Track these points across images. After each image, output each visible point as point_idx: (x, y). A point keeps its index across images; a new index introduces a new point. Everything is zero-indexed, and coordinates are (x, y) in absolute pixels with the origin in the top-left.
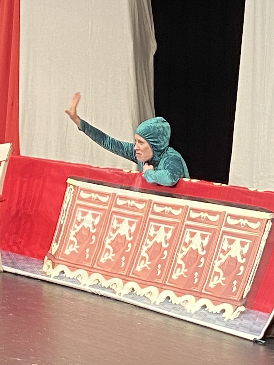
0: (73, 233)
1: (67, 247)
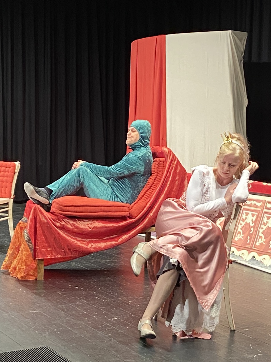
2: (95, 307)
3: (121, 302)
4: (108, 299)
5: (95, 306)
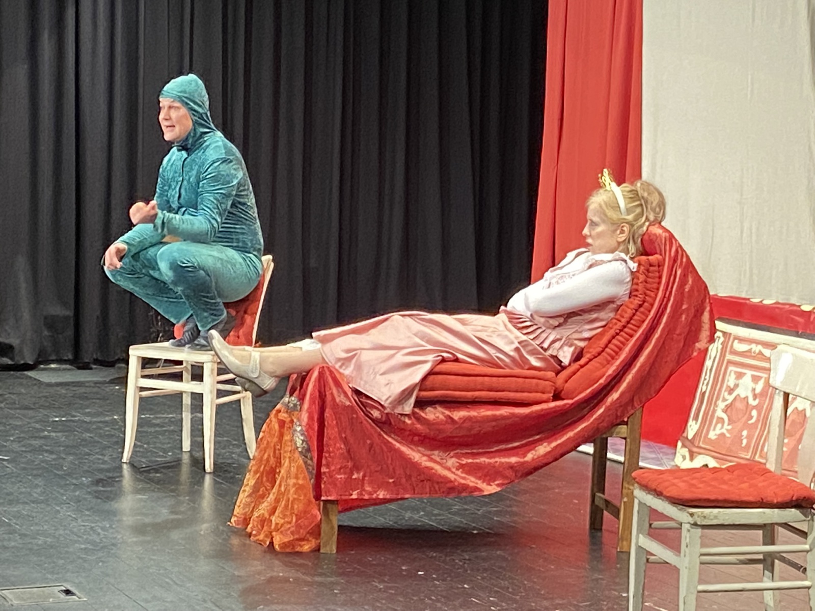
0: (721, 405)
1: (712, 428)
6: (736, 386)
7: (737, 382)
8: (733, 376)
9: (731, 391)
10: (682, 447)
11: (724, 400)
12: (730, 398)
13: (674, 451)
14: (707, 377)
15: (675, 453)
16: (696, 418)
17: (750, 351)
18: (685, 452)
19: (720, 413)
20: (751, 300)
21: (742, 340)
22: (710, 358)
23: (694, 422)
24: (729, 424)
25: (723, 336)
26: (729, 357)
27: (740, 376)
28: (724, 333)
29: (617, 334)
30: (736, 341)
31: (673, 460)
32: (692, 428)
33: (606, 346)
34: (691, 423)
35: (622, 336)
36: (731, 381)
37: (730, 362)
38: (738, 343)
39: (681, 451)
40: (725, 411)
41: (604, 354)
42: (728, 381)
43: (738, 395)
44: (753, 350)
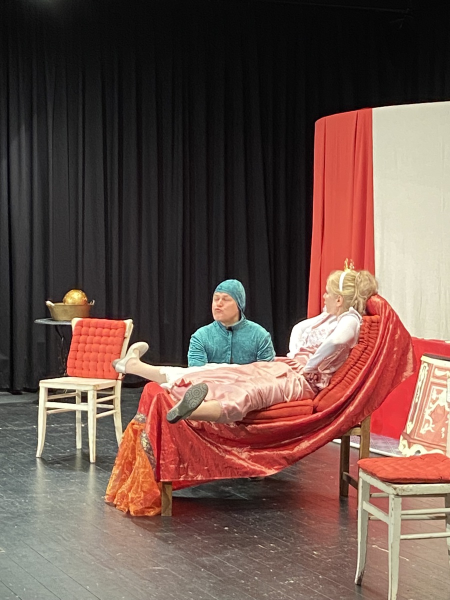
1: (422, 427)
2: (256, 562)
3: (299, 554)
4: (279, 548)
5: (257, 560)
6: (437, 399)
7: (438, 396)
8: (435, 392)
9: (434, 402)
10: (403, 439)
11: (430, 408)
12: (433, 407)
13: (398, 442)
14: (418, 393)
15: (399, 443)
16: (412, 421)
17: (445, 376)
18: (405, 442)
19: (427, 417)
20: (446, 342)
21: (441, 369)
22: (420, 381)
23: (411, 423)
24: (433, 424)
25: (428, 366)
26: (432, 380)
27: (439, 392)
28: (429, 364)
29: (352, 368)
30: (436, 369)
31: (397, 448)
32: (410, 426)
33: (345, 376)
34: (409, 423)
35: (354, 369)
36: (434, 395)
37: (433, 383)
38: (438, 370)
39: (403, 442)
40: (430, 416)
41: (343, 381)
42: (432, 395)
43: (439, 405)
44: (447, 375)
